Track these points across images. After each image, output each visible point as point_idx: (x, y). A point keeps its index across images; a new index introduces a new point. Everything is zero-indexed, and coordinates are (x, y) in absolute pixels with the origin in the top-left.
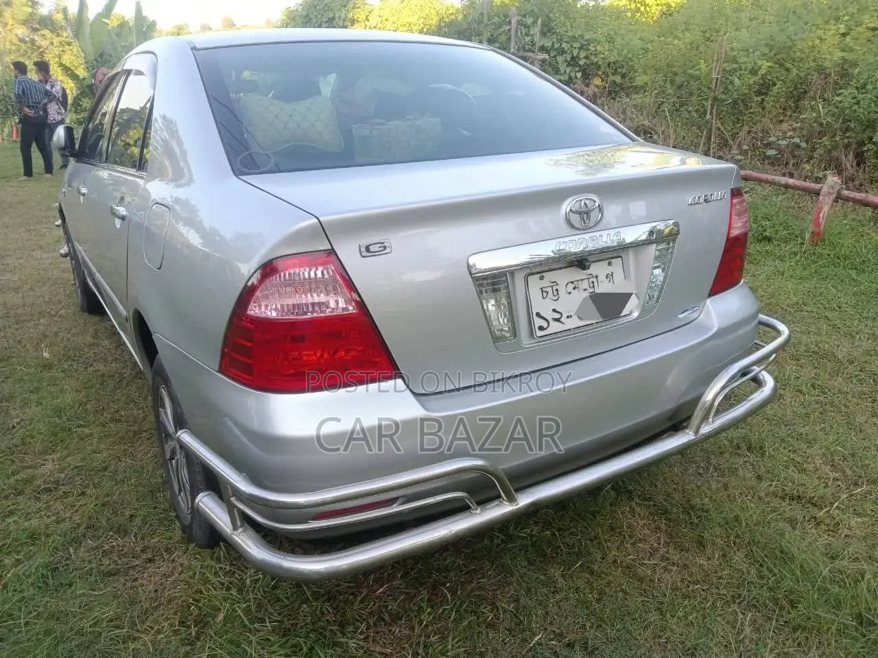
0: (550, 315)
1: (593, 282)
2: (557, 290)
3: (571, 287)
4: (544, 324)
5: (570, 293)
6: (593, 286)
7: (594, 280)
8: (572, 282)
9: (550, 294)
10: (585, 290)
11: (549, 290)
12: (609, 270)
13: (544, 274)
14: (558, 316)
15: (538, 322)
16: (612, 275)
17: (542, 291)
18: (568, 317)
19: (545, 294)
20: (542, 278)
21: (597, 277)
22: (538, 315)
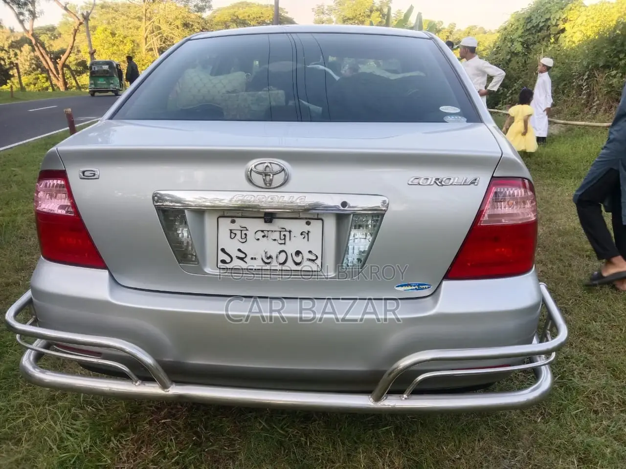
0: (235, 253)
1: (285, 235)
2: (246, 234)
3: (260, 234)
4: (228, 259)
5: (258, 239)
6: (285, 239)
7: (287, 234)
8: (262, 231)
9: (238, 236)
10: (275, 240)
11: (238, 233)
12: (306, 228)
13: (235, 219)
14: (243, 256)
15: (222, 256)
16: (308, 234)
17: (231, 232)
18: (252, 259)
19: (233, 235)
20: (233, 222)
21: (290, 232)
22: (223, 250)
